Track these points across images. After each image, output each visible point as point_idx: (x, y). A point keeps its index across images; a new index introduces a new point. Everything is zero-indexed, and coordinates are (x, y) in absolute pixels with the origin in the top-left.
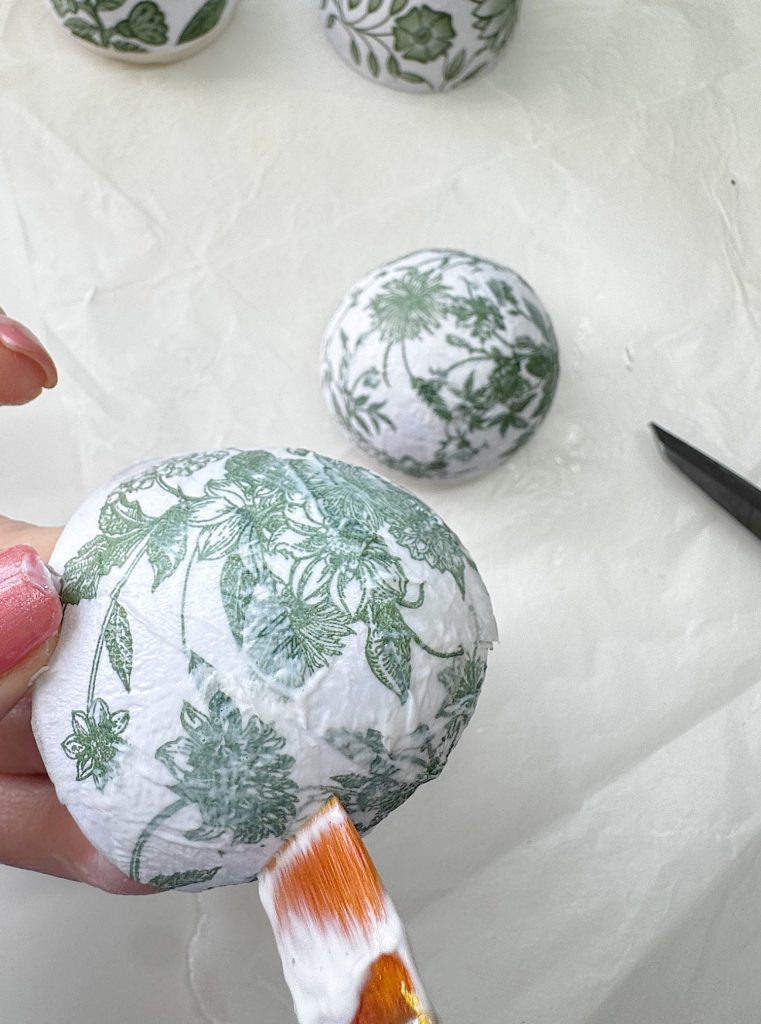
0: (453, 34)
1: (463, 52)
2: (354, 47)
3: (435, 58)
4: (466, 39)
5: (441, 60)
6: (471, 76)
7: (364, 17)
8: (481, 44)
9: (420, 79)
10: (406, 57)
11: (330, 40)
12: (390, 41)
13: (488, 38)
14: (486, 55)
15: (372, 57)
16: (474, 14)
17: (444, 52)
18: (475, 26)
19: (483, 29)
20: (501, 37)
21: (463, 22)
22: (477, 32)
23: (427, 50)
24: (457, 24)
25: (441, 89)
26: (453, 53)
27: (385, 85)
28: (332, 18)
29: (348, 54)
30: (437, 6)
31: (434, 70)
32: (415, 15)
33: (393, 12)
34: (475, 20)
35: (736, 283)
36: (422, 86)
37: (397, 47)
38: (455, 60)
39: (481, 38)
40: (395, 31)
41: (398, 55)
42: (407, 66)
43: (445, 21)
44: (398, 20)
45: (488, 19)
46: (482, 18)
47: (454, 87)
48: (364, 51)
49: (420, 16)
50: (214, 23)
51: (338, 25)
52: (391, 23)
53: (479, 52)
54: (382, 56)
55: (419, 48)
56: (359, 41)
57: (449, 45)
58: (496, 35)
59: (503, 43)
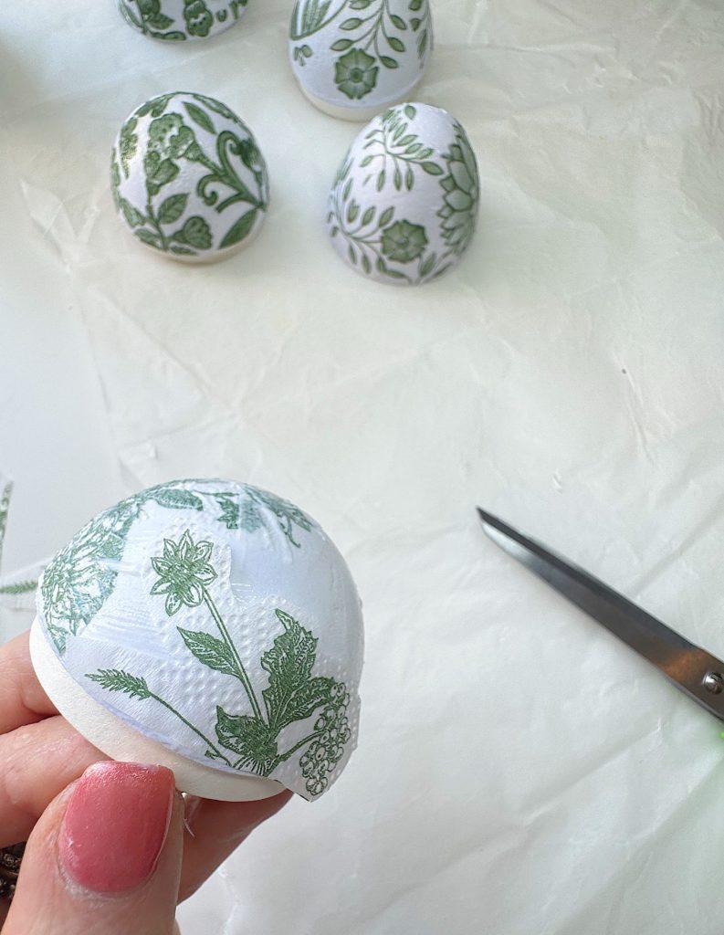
0: (426, 241)
1: (433, 256)
2: (352, 251)
3: (411, 259)
4: (436, 245)
5: (417, 261)
6: (439, 273)
7: (358, 229)
8: (447, 249)
9: (401, 275)
10: (391, 258)
11: (334, 246)
12: (378, 246)
13: (452, 244)
14: (451, 258)
15: (365, 259)
16: (442, 226)
17: (419, 255)
18: (443, 235)
19: (448, 238)
20: (462, 244)
21: (433, 232)
22: (444, 240)
23: (407, 254)
24: (429, 234)
25: (417, 283)
26: (426, 255)
27: (376, 279)
28: (335, 229)
29: (347, 257)
30: (413, 221)
31: (411, 269)
32: (397, 227)
33: (381, 224)
34: (442, 231)
35: (637, 429)
36: (404, 280)
37: (384, 251)
38: (427, 262)
39: (447, 244)
40: (382, 239)
41: (385, 257)
42: (392, 265)
43: (420, 232)
44: (385, 231)
45: (453, 230)
46: (448, 230)
47: (427, 281)
48: (359, 254)
49: (401, 227)
50: (247, 232)
51: (339, 234)
52: (380, 233)
53: (445, 255)
54: (373, 258)
55: (401, 252)
56: (356, 247)
57: (423, 249)
58: (458, 243)
59: (464, 249)
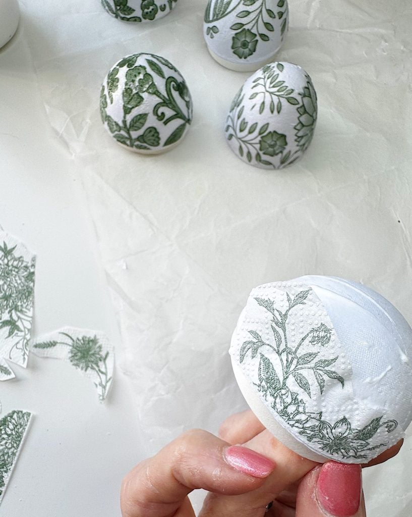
0: (286, 144)
1: (290, 152)
2: (241, 148)
3: (277, 154)
4: (292, 146)
5: (280, 155)
6: (291, 162)
7: (247, 136)
8: (298, 148)
9: (269, 163)
10: (264, 153)
11: (230, 146)
12: (258, 146)
13: (301, 146)
14: (299, 153)
15: (249, 153)
16: (296, 135)
17: (281, 152)
18: (296, 140)
19: (299, 142)
20: (306, 146)
21: (291, 139)
22: (297, 143)
23: (274, 151)
24: (288, 140)
25: (278, 168)
26: (285, 152)
27: (254, 166)
28: (231, 136)
29: (238, 152)
30: (280, 132)
31: (276, 160)
32: (270, 135)
33: (260, 134)
34: (296, 138)
35: (407, 255)
36: (271, 167)
37: (261, 149)
38: (286, 156)
39: (298, 146)
40: (260, 142)
41: (261, 153)
42: (265, 157)
43: (283, 138)
44: (262, 137)
45: (302, 137)
46: (299, 137)
47: (284, 167)
48: (245, 150)
49: (272, 135)
50: (180, 137)
51: (234, 139)
52: (259, 138)
53: (296, 152)
54: (254, 153)
55: (271, 149)
56: (243, 146)
57: (284, 148)
58: (304, 145)
59: (306, 148)
